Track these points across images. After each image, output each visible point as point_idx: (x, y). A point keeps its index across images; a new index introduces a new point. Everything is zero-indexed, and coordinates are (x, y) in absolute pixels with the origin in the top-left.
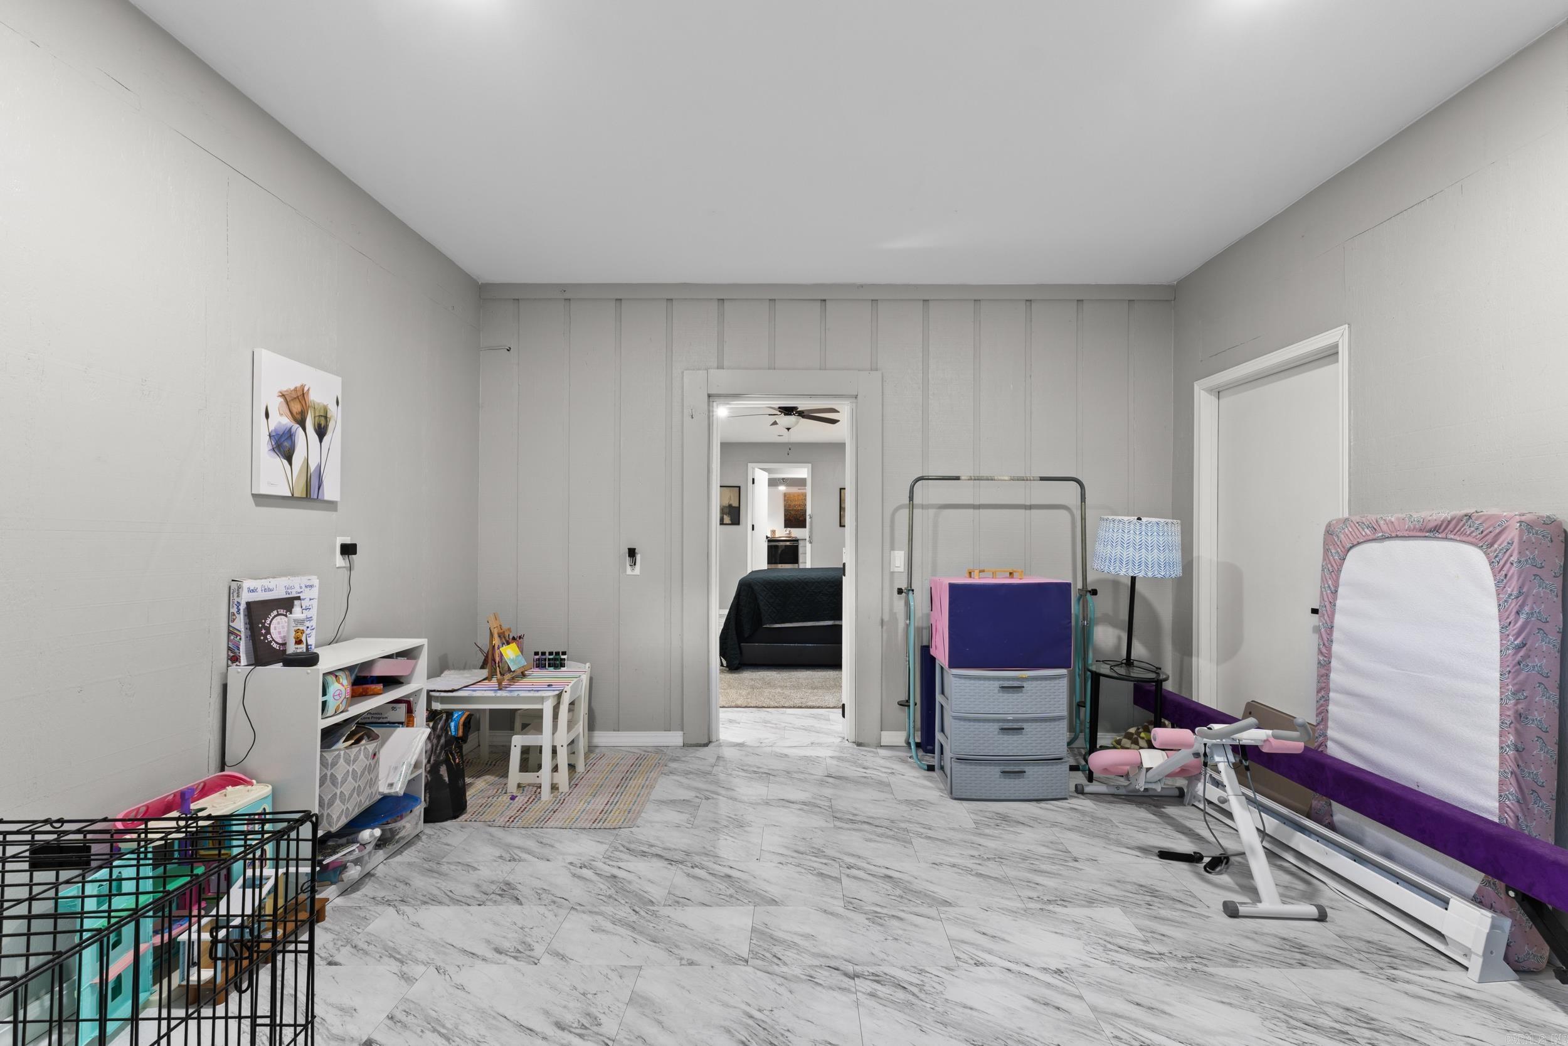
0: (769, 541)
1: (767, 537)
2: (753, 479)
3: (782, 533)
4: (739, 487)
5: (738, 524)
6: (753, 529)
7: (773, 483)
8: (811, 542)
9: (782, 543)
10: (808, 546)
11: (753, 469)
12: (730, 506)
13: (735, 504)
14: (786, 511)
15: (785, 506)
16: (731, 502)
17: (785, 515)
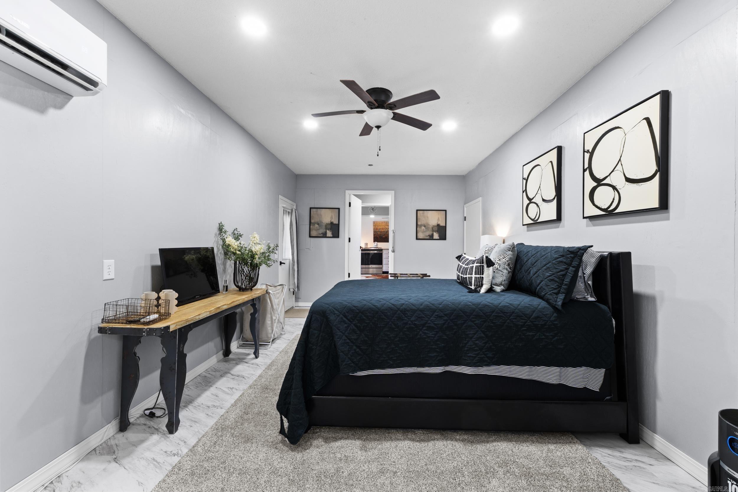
0: (362, 250)
1: (361, 247)
2: (350, 203)
3: (372, 245)
4: (339, 209)
5: (338, 237)
6: (349, 241)
7: (366, 211)
8: (393, 251)
9: (372, 252)
10: (391, 255)
11: (350, 195)
12: (332, 223)
13: (336, 222)
14: (374, 232)
15: (374, 229)
16: (333, 221)
17: (374, 235)
